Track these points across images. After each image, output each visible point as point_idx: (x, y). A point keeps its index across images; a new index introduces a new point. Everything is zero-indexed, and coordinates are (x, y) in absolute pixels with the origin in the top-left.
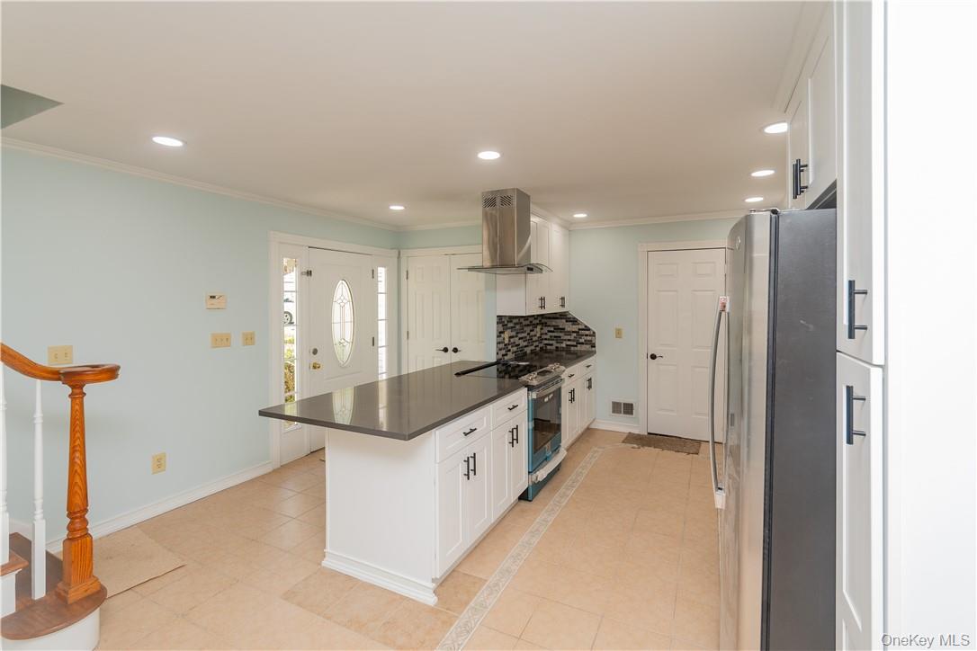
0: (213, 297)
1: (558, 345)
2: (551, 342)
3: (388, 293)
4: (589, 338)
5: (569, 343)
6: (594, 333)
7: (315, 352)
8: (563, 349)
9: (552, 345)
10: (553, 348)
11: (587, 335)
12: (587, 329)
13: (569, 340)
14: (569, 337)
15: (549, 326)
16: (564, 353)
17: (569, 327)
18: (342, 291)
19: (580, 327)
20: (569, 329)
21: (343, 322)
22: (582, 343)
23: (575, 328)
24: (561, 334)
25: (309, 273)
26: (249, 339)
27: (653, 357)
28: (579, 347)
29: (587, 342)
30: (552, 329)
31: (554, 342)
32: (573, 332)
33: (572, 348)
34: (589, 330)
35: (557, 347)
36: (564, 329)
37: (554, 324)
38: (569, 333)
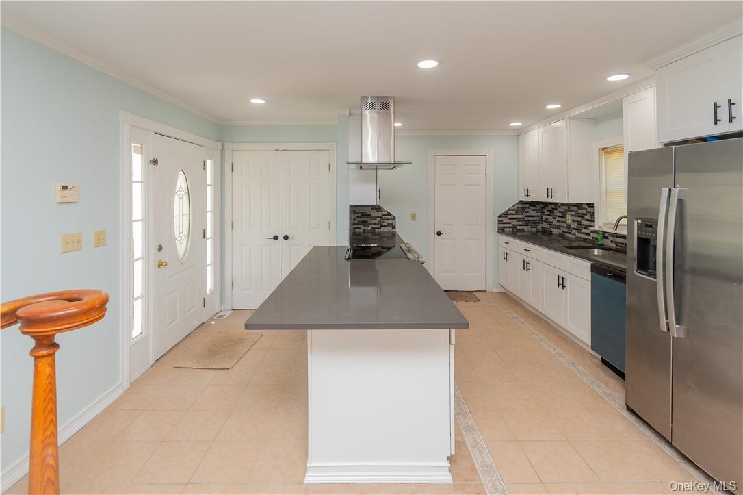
0: (65, 188)
1: (365, 228)
2: (359, 226)
3: (214, 185)
4: (390, 222)
5: (374, 226)
6: (395, 217)
7: (160, 249)
8: (369, 232)
9: (360, 228)
10: (361, 230)
11: (388, 219)
12: (389, 214)
13: (374, 224)
14: (374, 222)
15: (357, 213)
16: (370, 235)
17: (374, 213)
18: (181, 183)
19: (384, 213)
20: (374, 215)
21: (181, 215)
22: (385, 226)
23: (379, 214)
24: (367, 219)
25: (155, 162)
26: (101, 239)
27: (439, 234)
28: (383, 229)
29: (388, 225)
30: (360, 215)
31: (361, 226)
32: (378, 217)
33: (377, 230)
34: (391, 215)
35: (364, 230)
36: (370, 215)
37: (361, 211)
38: (375, 218)
